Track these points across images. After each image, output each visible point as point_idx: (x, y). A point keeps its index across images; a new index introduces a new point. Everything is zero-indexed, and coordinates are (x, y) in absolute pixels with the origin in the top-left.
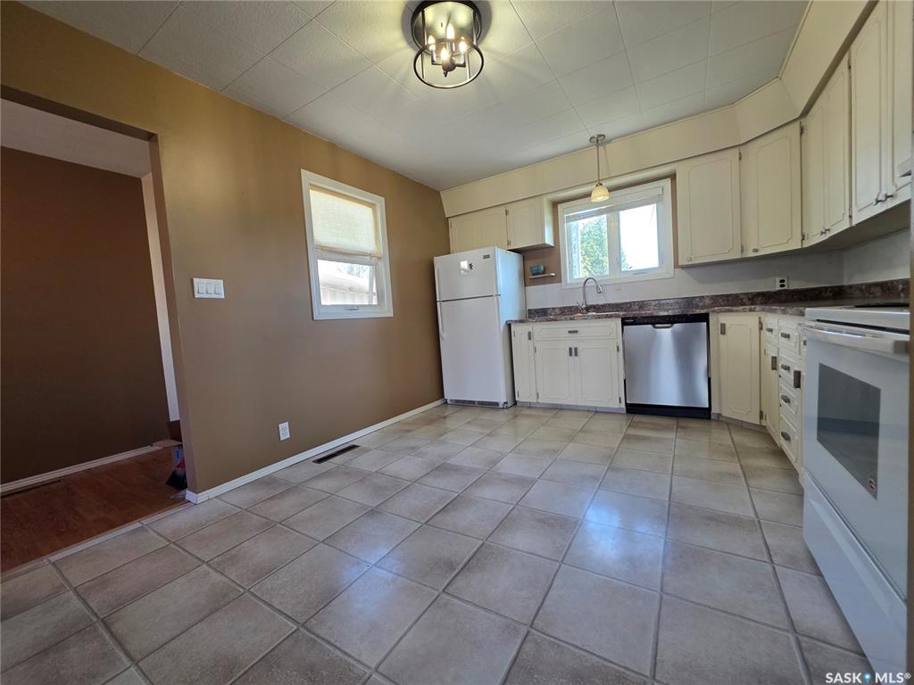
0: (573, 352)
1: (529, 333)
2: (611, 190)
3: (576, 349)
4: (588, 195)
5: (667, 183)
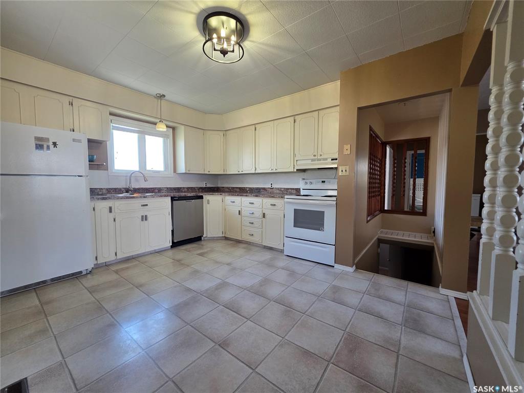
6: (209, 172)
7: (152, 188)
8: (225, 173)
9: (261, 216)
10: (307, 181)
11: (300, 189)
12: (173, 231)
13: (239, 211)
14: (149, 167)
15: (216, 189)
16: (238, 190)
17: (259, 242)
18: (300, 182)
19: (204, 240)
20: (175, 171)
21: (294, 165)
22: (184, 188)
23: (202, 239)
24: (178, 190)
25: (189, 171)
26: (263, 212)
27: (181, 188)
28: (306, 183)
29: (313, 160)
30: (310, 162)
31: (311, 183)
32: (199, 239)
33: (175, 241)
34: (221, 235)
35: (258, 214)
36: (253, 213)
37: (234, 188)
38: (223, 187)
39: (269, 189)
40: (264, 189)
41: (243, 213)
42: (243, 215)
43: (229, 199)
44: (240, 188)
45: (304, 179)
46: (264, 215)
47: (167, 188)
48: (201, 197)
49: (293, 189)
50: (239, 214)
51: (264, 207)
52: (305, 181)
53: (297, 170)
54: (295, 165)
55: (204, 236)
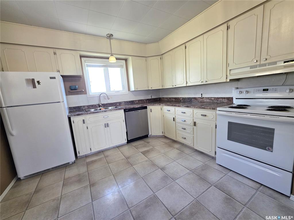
0: (107, 125)
1: (84, 120)
2: (117, 59)
3: (108, 124)
4: (108, 58)
5: (124, 61)
6: (152, 88)
7: (115, 103)
8: (163, 88)
9: (192, 124)
10: (241, 90)
11: (232, 98)
12: (127, 133)
13: (174, 118)
14: (112, 89)
15: (158, 99)
16: (174, 100)
17: (191, 145)
18: (233, 91)
19: (150, 137)
20: (129, 89)
21: (227, 76)
22: (136, 101)
23: (149, 136)
24: (132, 102)
25: (137, 89)
26: (194, 121)
27: (134, 101)
28: (241, 92)
29: (252, 67)
30: (248, 69)
31: (247, 92)
32: (146, 136)
33: (129, 139)
34: (161, 134)
35: (190, 121)
36: (185, 121)
37: (171, 98)
38: (163, 98)
39: (199, 99)
40: (195, 98)
41: (177, 120)
42: (176, 121)
43: (166, 108)
44: (175, 98)
45: (237, 88)
46: (195, 124)
47: (125, 102)
48: (146, 108)
49: (224, 98)
50: (174, 120)
51: (194, 117)
52: (239, 90)
53: (230, 80)
54: (228, 74)
55: (149, 135)
